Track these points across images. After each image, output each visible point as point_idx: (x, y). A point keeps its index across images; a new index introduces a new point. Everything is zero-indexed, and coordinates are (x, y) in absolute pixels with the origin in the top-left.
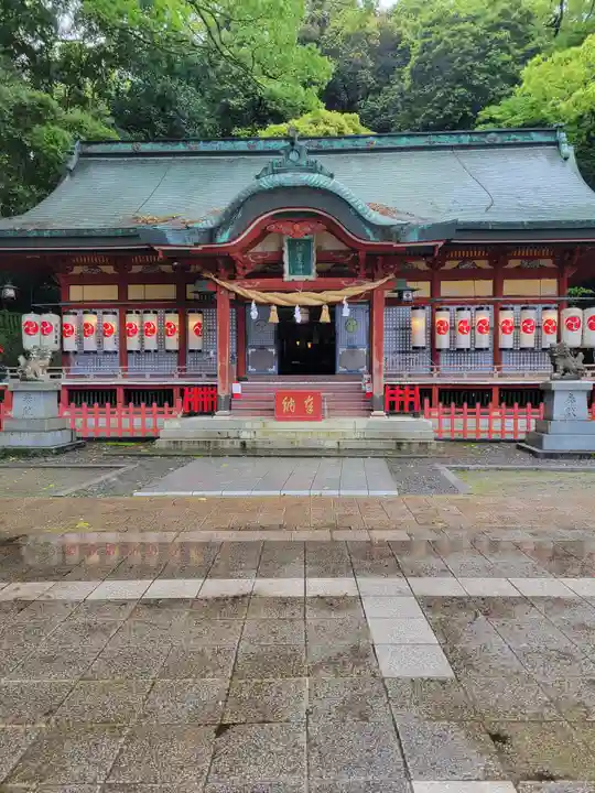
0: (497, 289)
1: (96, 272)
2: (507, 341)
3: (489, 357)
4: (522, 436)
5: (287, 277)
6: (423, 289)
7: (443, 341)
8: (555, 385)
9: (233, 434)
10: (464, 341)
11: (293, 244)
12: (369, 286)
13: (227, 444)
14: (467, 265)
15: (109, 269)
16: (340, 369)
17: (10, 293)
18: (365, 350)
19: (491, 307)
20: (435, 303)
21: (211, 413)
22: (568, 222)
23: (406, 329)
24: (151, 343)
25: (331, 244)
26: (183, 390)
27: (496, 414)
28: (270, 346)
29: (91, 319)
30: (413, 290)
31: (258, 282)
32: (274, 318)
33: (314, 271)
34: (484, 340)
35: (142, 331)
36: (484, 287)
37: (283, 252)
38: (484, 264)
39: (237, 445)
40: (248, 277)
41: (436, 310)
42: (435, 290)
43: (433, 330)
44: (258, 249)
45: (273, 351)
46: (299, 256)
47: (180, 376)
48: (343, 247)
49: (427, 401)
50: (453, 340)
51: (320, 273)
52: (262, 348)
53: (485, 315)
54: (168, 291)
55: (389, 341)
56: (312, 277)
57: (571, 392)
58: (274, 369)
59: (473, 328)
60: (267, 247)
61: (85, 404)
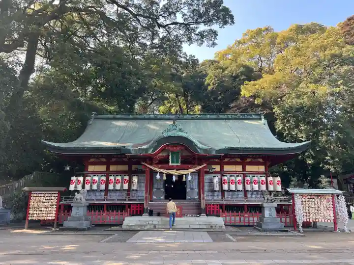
0: (244, 169)
1: (99, 160)
2: (248, 187)
3: (243, 193)
4: (255, 224)
5: (170, 164)
6: (218, 168)
7: (225, 187)
8: (265, 205)
9: (150, 223)
10: (233, 187)
11: (173, 153)
12: (199, 168)
13: (148, 227)
14: (233, 160)
15: (104, 160)
16: (188, 197)
17: (68, 169)
18: (197, 190)
19: (242, 175)
20: (222, 173)
21: (141, 214)
22: (265, 148)
23: (212, 182)
24: (118, 187)
25: (185, 153)
26: (129, 205)
27: (246, 215)
28: (162, 189)
29: (96, 178)
30: (214, 169)
31: (160, 166)
32: (165, 178)
33: (180, 162)
34: (240, 187)
35: (115, 182)
36: (239, 168)
37: (169, 156)
38: (239, 160)
39: (152, 226)
40: (157, 164)
41: (222, 176)
42: (222, 168)
43: (221, 183)
44: (160, 154)
45: (163, 190)
46: (175, 157)
47: (129, 200)
48: (190, 154)
49: (221, 210)
50: (229, 187)
51: (182, 163)
52: (158, 189)
53: (240, 178)
54: (125, 168)
55: (206, 187)
56: (179, 164)
57: (270, 207)
58: (163, 197)
59: (236, 183)
60: (164, 154)
61: (101, 211)
